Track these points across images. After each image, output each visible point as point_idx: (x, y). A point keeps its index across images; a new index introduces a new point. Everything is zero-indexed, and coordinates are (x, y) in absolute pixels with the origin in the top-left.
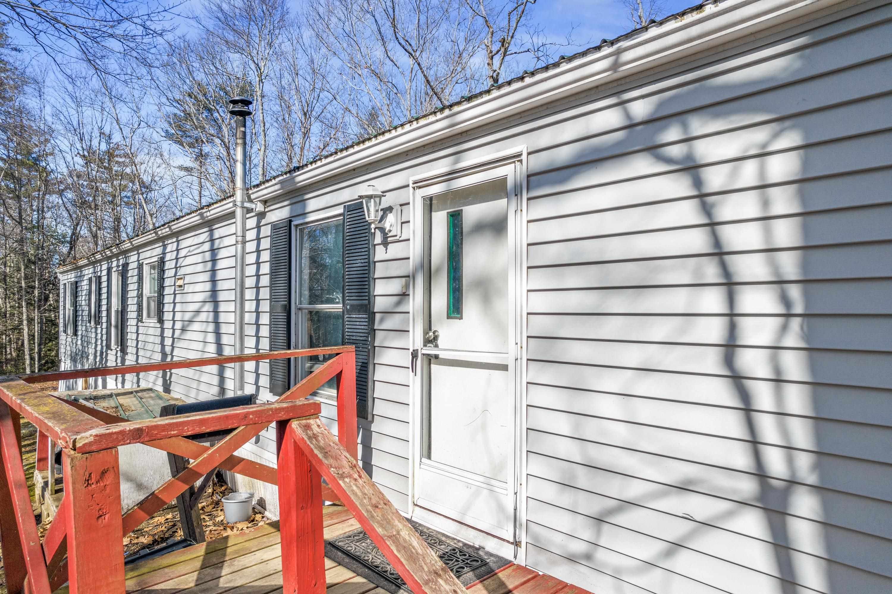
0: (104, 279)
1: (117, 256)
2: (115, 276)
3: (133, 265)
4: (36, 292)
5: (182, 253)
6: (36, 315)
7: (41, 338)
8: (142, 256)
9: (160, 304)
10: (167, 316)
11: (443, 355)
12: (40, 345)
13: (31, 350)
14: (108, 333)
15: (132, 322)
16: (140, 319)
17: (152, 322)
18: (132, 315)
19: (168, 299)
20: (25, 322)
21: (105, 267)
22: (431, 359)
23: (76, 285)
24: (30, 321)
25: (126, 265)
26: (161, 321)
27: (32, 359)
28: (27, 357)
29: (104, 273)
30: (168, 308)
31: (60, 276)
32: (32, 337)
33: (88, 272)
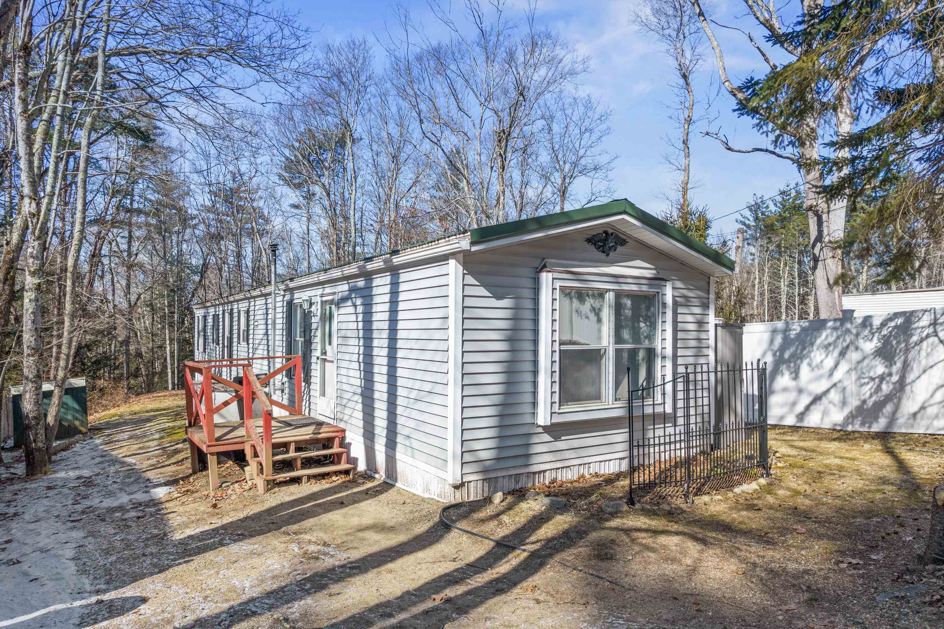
0: (221, 316)
1: (228, 303)
2: (227, 315)
3: (235, 311)
4: (176, 316)
5: (257, 308)
6: (176, 335)
7: (179, 356)
8: (240, 306)
9: (248, 335)
10: (251, 341)
11: (328, 359)
12: (178, 360)
13: (172, 365)
14: (223, 351)
15: (235, 344)
16: (239, 343)
17: (243, 344)
18: (235, 340)
19: (251, 332)
20: (168, 342)
21: (221, 309)
22: (325, 360)
23: (205, 317)
24: (171, 340)
25: (232, 310)
26: (248, 344)
27: (173, 373)
28: (169, 370)
29: (221, 312)
30: (251, 336)
31: (195, 310)
32: (172, 353)
33: (212, 311)
